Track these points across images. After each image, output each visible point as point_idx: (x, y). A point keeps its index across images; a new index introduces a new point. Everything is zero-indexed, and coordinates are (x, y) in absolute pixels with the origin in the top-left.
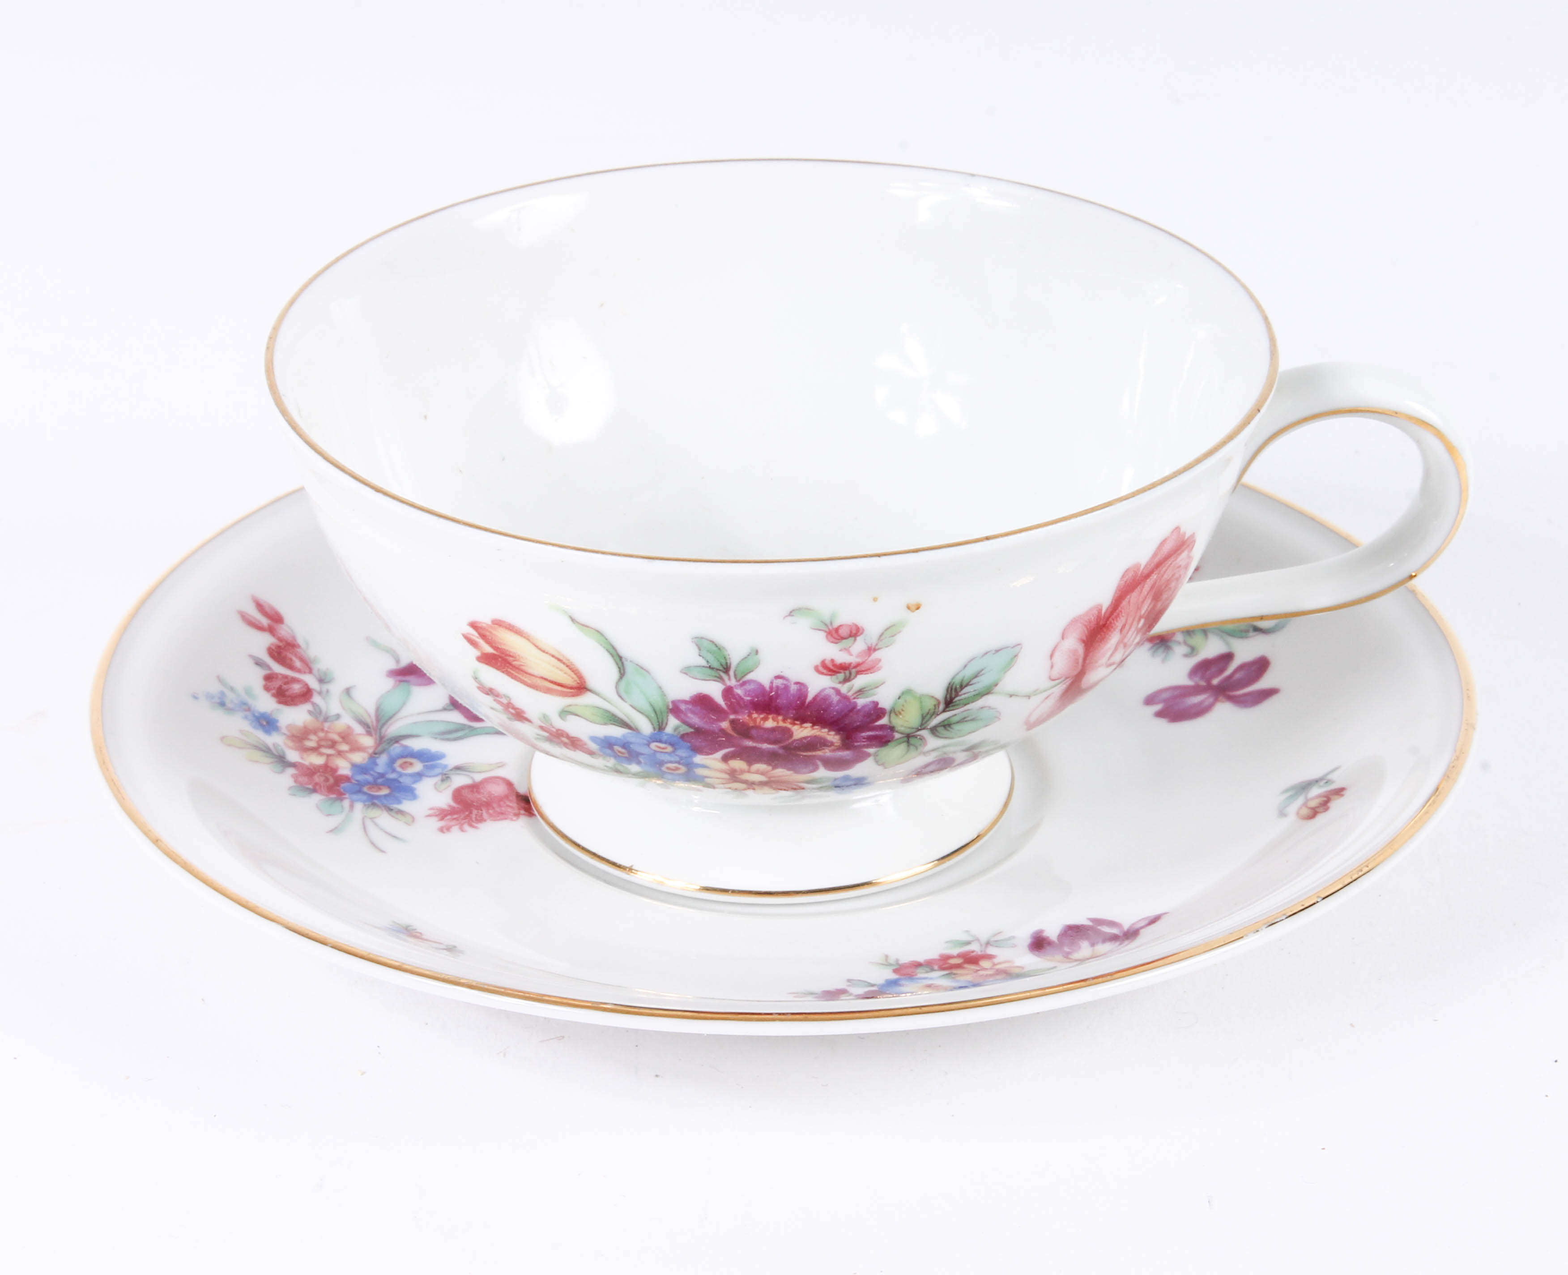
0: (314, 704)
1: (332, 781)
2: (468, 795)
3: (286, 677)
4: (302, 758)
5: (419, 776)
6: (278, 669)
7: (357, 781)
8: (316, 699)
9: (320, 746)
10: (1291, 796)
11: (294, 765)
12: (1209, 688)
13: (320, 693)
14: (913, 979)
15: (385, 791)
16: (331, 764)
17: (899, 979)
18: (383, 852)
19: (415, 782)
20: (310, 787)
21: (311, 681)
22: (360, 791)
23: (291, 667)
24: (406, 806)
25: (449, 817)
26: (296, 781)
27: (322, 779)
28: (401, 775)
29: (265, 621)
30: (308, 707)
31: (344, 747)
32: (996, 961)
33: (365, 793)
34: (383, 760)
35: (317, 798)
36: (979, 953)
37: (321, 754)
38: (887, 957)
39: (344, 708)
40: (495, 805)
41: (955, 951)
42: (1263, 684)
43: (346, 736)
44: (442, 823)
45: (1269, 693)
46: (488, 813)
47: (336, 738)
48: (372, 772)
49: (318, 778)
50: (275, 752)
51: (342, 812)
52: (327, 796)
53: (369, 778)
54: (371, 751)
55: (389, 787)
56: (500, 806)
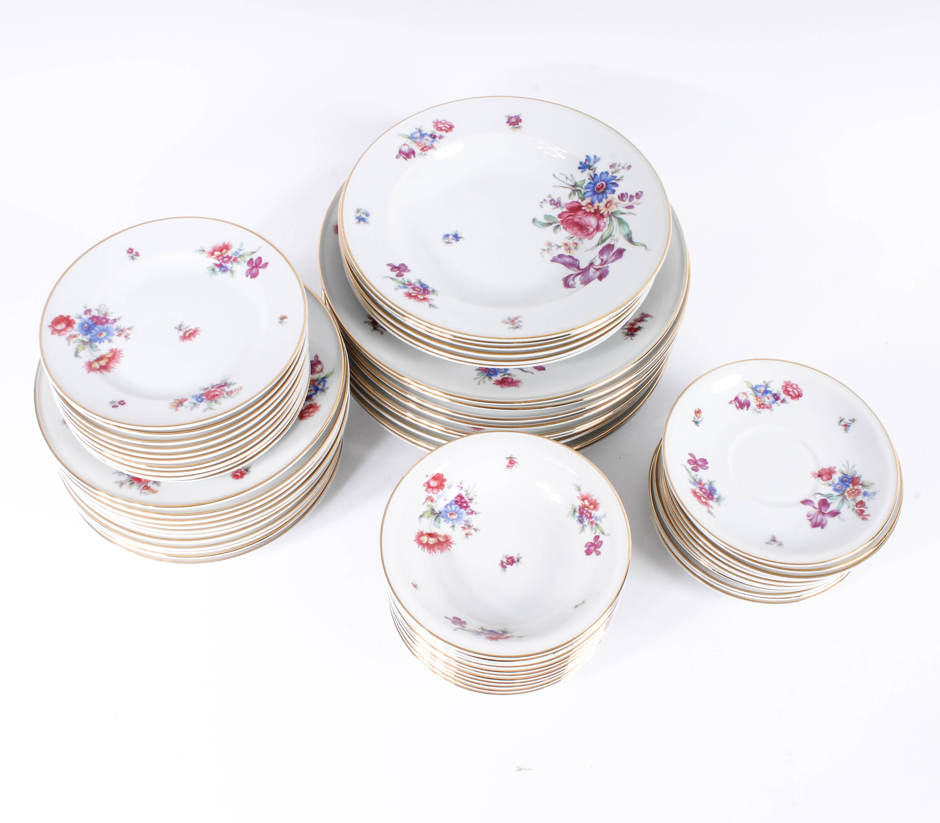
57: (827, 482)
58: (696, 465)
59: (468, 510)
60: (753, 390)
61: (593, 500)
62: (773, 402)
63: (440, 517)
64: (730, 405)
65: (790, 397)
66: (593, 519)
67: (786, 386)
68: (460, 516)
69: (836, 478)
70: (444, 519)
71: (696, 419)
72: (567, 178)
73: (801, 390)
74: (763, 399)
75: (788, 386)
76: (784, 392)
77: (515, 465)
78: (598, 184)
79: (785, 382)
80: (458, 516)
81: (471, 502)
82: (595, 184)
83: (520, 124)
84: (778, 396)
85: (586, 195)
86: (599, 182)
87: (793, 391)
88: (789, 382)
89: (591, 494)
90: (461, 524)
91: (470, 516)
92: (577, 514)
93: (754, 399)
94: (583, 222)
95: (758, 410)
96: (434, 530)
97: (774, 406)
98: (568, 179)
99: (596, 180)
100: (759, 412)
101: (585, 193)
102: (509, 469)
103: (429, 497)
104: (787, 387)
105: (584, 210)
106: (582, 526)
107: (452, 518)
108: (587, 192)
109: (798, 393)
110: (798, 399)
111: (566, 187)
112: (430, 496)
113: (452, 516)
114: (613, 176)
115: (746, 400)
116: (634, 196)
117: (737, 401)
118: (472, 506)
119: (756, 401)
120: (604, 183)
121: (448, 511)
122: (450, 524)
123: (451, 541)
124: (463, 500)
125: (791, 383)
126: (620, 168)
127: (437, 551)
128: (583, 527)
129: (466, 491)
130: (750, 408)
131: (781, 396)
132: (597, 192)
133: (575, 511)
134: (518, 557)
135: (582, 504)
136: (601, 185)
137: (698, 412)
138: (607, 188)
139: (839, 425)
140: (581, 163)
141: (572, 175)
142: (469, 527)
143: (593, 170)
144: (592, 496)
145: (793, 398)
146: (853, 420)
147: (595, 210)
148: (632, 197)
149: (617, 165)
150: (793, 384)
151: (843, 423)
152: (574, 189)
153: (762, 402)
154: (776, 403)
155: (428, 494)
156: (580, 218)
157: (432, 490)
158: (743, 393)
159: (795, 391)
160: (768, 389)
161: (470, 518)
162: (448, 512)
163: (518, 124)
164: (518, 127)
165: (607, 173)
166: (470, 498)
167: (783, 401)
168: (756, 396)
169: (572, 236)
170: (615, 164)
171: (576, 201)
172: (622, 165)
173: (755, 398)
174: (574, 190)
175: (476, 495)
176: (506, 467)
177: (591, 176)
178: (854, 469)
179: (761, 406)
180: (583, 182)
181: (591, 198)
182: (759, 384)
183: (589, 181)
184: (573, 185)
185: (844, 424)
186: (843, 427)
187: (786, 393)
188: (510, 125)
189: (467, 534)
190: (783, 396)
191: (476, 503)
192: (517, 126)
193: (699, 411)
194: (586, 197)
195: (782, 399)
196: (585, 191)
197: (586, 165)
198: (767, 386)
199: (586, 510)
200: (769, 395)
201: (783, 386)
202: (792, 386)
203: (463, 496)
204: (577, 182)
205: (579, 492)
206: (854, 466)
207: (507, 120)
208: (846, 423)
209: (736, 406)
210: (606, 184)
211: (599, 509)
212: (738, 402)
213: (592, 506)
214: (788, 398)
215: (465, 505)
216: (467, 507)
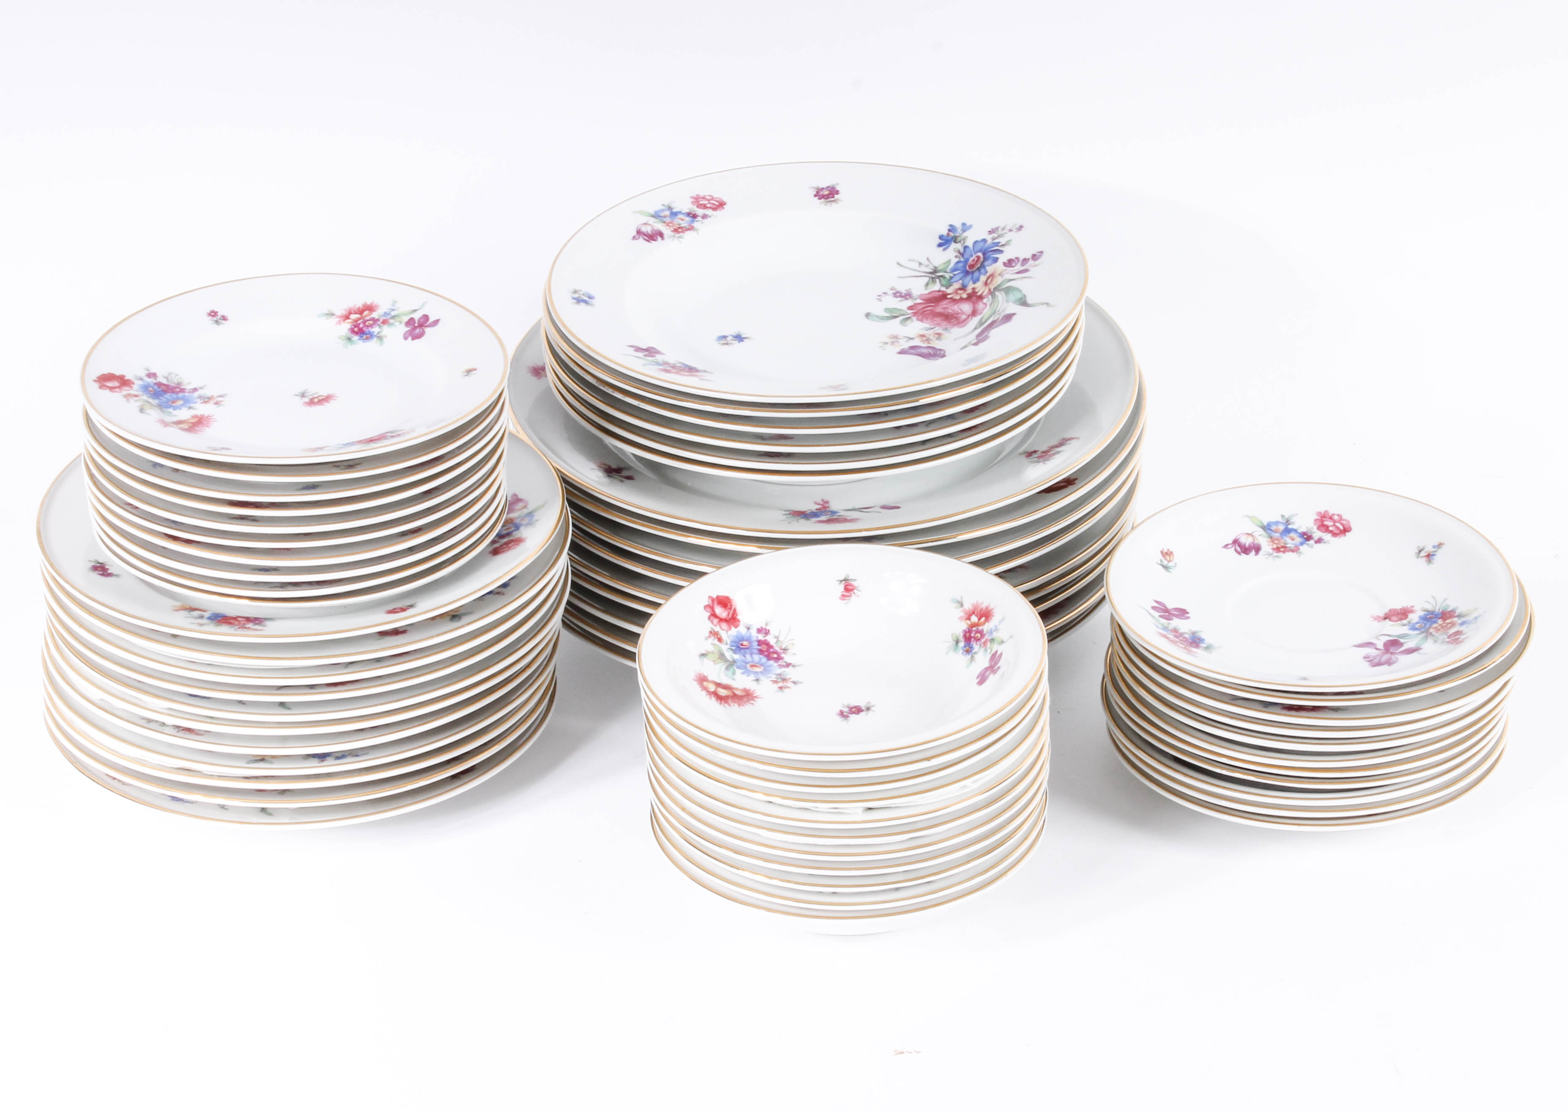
57: (1399, 622)
58: (1167, 614)
59: (780, 662)
60: (1264, 529)
61: (984, 608)
62: (1302, 544)
63: (735, 668)
64: (1225, 550)
65: (1330, 535)
66: (987, 637)
67: (1321, 520)
68: (767, 668)
69: (1414, 618)
70: (742, 671)
71: (1165, 563)
72: (920, 264)
73: (1348, 521)
74: (1282, 541)
75: (1324, 519)
76: (1318, 528)
77: (854, 593)
78: (971, 260)
79: (1319, 513)
80: (764, 669)
81: (784, 653)
82: (966, 261)
83: (836, 196)
84: (1309, 534)
85: (952, 280)
86: (972, 256)
87: (1334, 525)
88: (1326, 512)
89: (980, 602)
90: (770, 677)
91: (783, 669)
92: (962, 644)
93: (1267, 541)
94: (951, 311)
95: (1275, 554)
96: (725, 681)
97: (1303, 548)
98: (922, 266)
99: (966, 256)
100: (1276, 556)
101: (951, 278)
102: (846, 601)
103: (714, 631)
104: (1323, 521)
105: (951, 298)
106: (970, 656)
107: (755, 670)
108: (955, 275)
109: (1344, 527)
110: (1345, 535)
111: (920, 276)
112: (716, 630)
113: (755, 668)
114: (994, 243)
115: (1253, 543)
116: (1029, 259)
117: (1237, 545)
118: (787, 658)
119: (1272, 544)
120: (980, 254)
121: (747, 661)
122: (752, 677)
123: (755, 695)
124: (771, 650)
125: (1328, 515)
126: (1007, 231)
127: (731, 704)
128: (972, 657)
129: (777, 638)
130: (1261, 553)
131: (1314, 535)
132: (970, 271)
133: (957, 642)
134: (868, 706)
135: (967, 624)
136: (976, 259)
137: (1166, 553)
138: (985, 259)
139: (1417, 557)
140: (941, 237)
141: (928, 259)
142: (784, 680)
143: (962, 242)
144: (982, 603)
145: (1335, 535)
146: (1440, 545)
147: (968, 294)
148: (1025, 260)
149: (1000, 229)
150: (1334, 514)
151: (1423, 554)
152: (933, 276)
153: (1283, 545)
154: (1307, 544)
155: (713, 627)
156: (944, 308)
157: (719, 622)
158: (1247, 534)
159: (1338, 524)
160: (1290, 527)
161: (784, 671)
162: (747, 663)
163: (833, 197)
164: (834, 201)
165: (984, 241)
166: (783, 648)
167: (1319, 541)
168: (1271, 538)
169: (932, 327)
170: (997, 228)
171: (938, 289)
172: (1009, 227)
173: (1269, 540)
174: (932, 278)
175: (793, 644)
176: (840, 599)
177: (959, 252)
178: (1446, 603)
179: (1281, 549)
180: (947, 264)
181: (961, 281)
182: (1274, 520)
183: (957, 260)
184: (931, 271)
185: (1426, 554)
186: (1424, 559)
187: (1323, 529)
188: (820, 199)
189: (781, 688)
190: (1317, 534)
191: (794, 654)
192: (832, 199)
193: (1169, 552)
194: (953, 282)
195: (1316, 538)
196: (952, 275)
197: (949, 238)
198: (1288, 522)
199: (974, 630)
200: (1292, 534)
201: (1316, 520)
202: (1331, 518)
203: (772, 644)
204: (936, 266)
205: (961, 609)
206: (1445, 600)
207: (815, 193)
208: (1428, 552)
209: (1236, 550)
210: (984, 254)
211: (993, 616)
212: (1240, 546)
213: (983, 619)
214: (1327, 537)
215: (775, 656)
216: (779, 659)
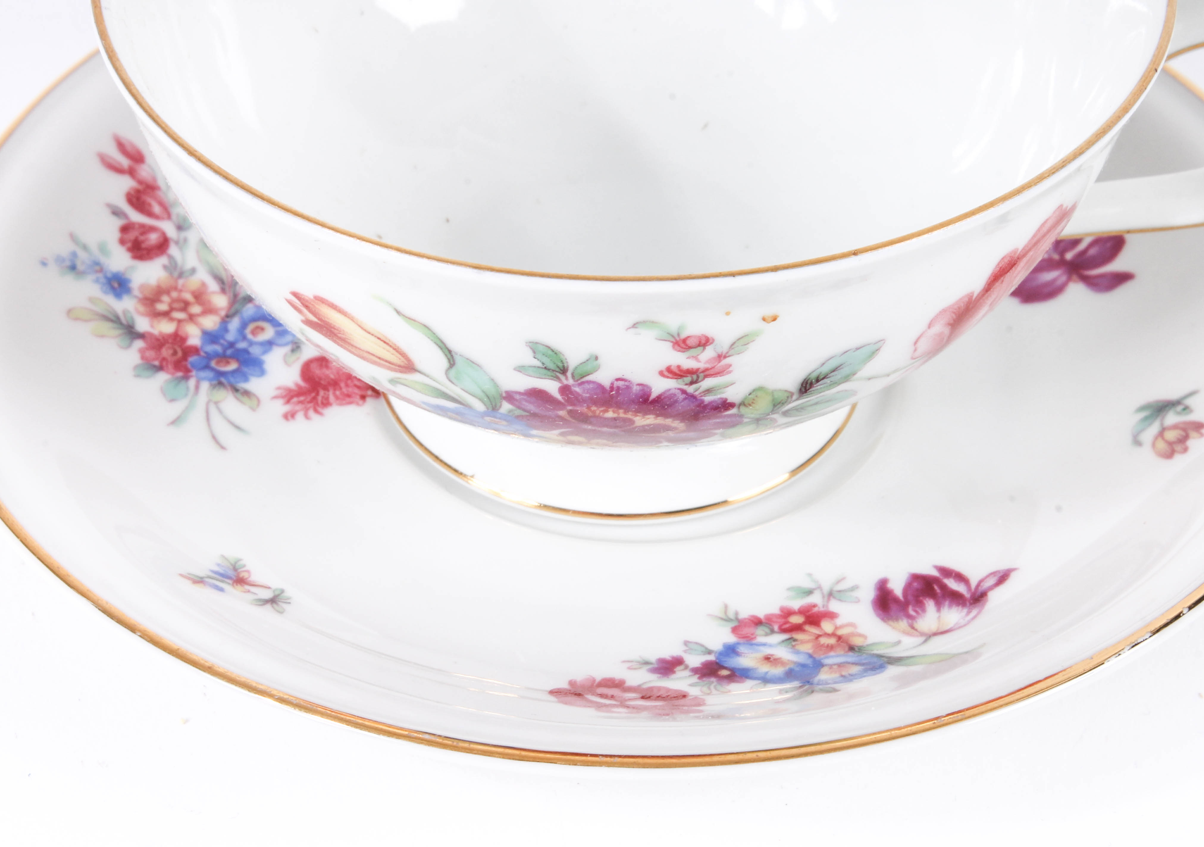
0: (170, 257)
1: (180, 354)
2: (317, 371)
3: (142, 226)
4: (152, 326)
5: (269, 344)
6: (136, 217)
7: (206, 353)
8: (173, 250)
9: (172, 309)
10: (1146, 418)
11: (142, 336)
12: (1061, 263)
13: (177, 243)
14: (752, 645)
15: (233, 366)
16: (181, 333)
17: (738, 644)
18: (223, 448)
19: (265, 352)
20: (157, 363)
21: (168, 228)
22: (207, 367)
23: (150, 214)
24: (254, 384)
25: (295, 400)
26: (143, 358)
27: (171, 352)
28: (251, 344)
29: (125, 162)
30: (162, 260)
31: (196, 309)
32: (839, 622)
33: (213, 369)
34: (234, 324)
35: (163, 377)
36: (822, 609)
37: (172, 319)
38: (726, 607)
39: (200, 260)
40: (342, 385)
41: (796, 604)
42: (1117, 266)
43: (199, 296)
44: (287, 408)
45: (1123, 278)
46: (334, 394)
47: (188, 297)
48: (222, 341)
49: (166, 352)
50: (124, 321)
51: (186, 395)
52: (173, 374)
53: (218, 348)
54: (223, 313)
55: (238, 360)
56: (347, 386)
